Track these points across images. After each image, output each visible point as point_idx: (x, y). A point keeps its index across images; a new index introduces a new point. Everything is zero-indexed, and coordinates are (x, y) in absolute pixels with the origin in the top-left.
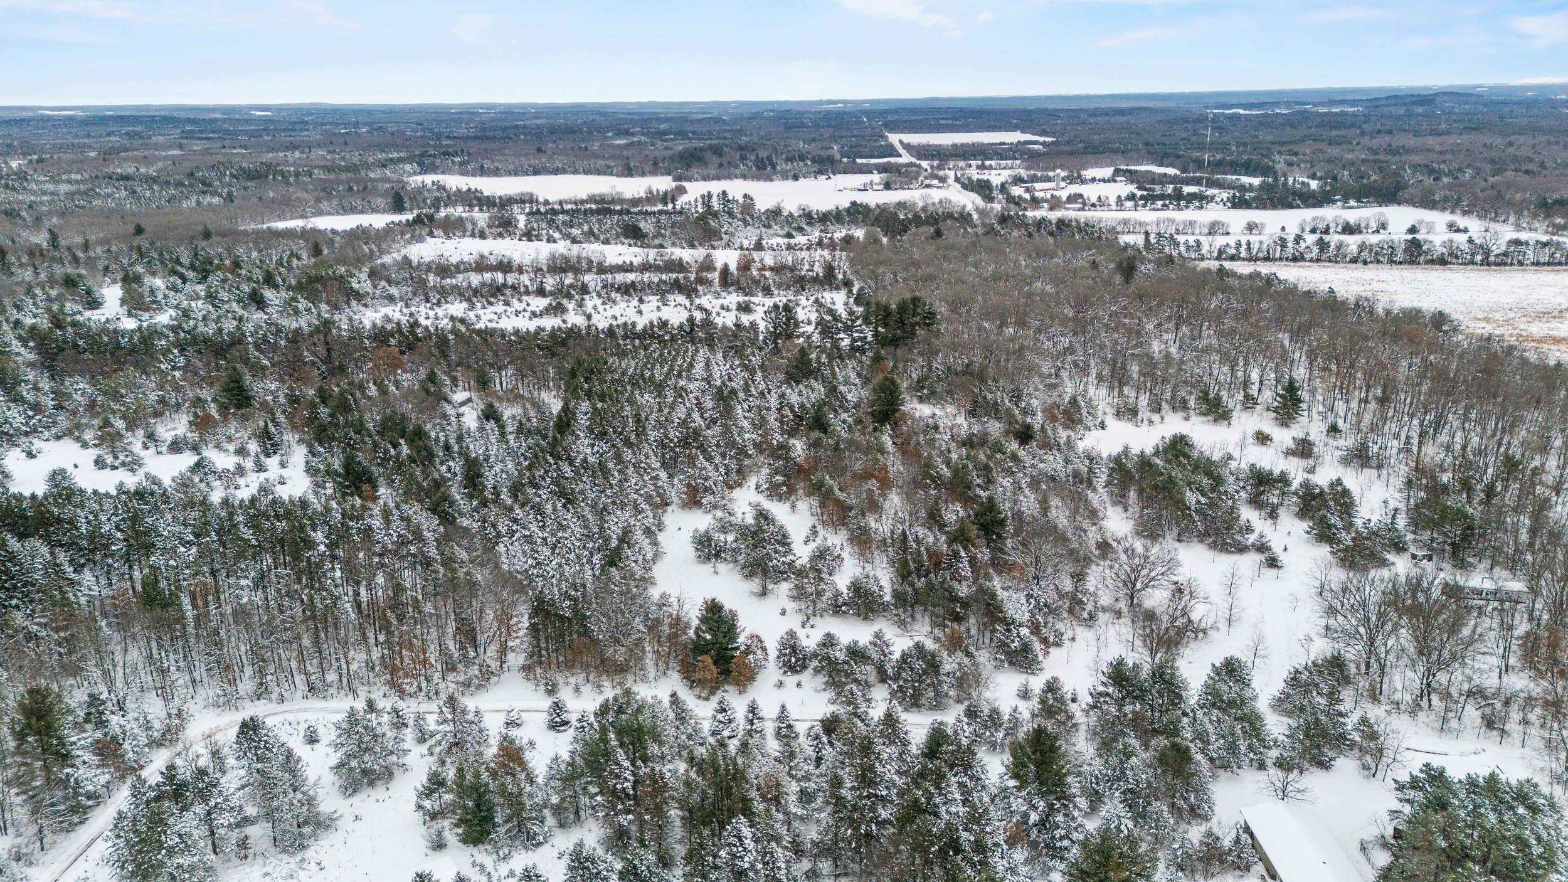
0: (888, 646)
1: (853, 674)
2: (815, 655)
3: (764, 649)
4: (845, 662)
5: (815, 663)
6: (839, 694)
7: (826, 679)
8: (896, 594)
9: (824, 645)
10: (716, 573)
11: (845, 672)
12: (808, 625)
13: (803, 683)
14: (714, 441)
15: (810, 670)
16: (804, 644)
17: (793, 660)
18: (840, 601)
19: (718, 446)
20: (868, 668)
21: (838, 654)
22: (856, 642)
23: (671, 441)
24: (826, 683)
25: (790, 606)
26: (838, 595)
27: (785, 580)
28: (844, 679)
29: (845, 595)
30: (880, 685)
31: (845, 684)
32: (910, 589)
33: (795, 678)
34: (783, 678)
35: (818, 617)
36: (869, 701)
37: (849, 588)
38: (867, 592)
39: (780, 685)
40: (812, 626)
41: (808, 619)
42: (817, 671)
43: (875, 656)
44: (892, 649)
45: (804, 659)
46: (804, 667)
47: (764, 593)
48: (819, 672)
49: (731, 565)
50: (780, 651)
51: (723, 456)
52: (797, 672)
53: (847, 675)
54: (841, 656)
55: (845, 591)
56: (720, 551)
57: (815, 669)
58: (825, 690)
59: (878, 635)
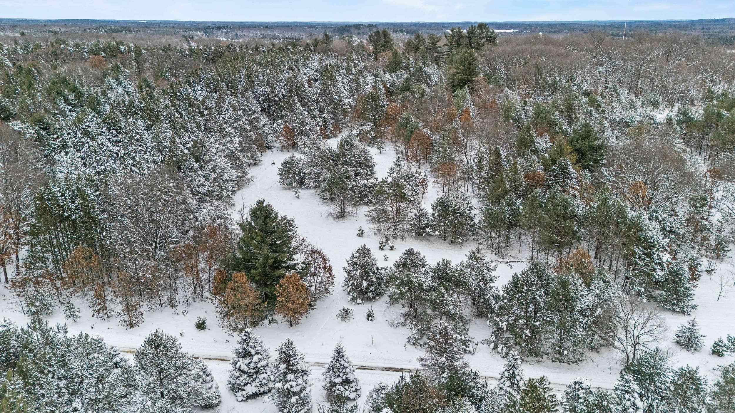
0: (489, 270)
1: (443, 304)
2: (392, 279)
3: (328, 270)
4: (431, 289)
5: (392, 289)
6: (421, 332)
7: (406, 309)
8: (489, 215)
9: (404, 265)
10: (298, 197)
11: (433, 302)
12: (387, 246)
13: (375, 314)
14: (315, 97)
15: (386, 298)
16: (380, 265)
17: (365, 284)
18: (424, 221)
19: (317, 102)
20: (462, 297)
21: (423, 278)
22: (446, 264)
23: (276, 95)
24: (406, 315)
25: (368, 227)
26: (422, 215)
27: (366, 204)
28: (429, 312)
29: (429, 215)
30: (479, 321)
31: (431, 318)
32: (508, 208)
33: (366, 307)
34: (350, 307)
35: (399, 240)
36: (465, 343)
37: (434, 208)
38: (457, 212)
39: (345, 315)
40: (392, 248)
41: (388, 240)
42: (394, 300)
43: (473, 282)
44: (493, 274)
45: (379, 284)
46: (379, 294)
47: (342, 215)
48: (397, 300)
49: (312, 191)
50: (348, 272)
51: (321, 111)
52: (369, 299)
53: (434, 305)
54: (427, 281)
55: (430, 211)
56: (304, 178)
57: (391, 297)
58: (404, 324)
59: (474, 257)
